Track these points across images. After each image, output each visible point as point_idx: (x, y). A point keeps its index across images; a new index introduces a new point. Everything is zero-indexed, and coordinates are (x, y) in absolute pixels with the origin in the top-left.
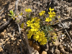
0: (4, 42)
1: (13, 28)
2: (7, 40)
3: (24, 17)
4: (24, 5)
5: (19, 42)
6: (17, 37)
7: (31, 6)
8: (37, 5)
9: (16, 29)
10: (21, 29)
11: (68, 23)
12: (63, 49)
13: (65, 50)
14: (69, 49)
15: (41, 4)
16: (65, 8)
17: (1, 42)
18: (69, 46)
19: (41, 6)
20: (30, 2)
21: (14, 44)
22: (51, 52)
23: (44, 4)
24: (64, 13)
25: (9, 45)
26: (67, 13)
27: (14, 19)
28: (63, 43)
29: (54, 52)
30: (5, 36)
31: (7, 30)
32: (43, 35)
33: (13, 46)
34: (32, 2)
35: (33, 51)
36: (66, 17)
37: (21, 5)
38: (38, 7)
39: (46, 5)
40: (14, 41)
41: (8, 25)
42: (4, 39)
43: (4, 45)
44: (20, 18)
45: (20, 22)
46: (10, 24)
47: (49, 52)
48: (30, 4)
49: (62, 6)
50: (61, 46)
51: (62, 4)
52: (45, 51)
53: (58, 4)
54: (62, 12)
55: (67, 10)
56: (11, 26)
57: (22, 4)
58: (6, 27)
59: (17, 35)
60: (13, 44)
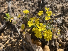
0: (4, 45)
1: (11, 30)
2: (7, 42)
3: (19, 18)
4: (16, 6)
5: (20, 42)
6: (17, 38)
7: (24, 6)
8: (29, 5)
9: (14, 30)
10: (20, 30)
11: (60, 18)
12: (61, 41)
14: (65, 39)
15: (33, 4)
16: (55, 5)
17: (1, 46)
18: (64, 37)
19: (33, 6)
20: (21, 3)
21: (16, 45)
23: (35, 3)
24: (55, 10)
25: (11, 47)
26: (57, 10)
27: (11, 21)
28: (60, 36)
29: (54, 45)
30: (3, 39)
31: (4, 33)
32: (50, 33)
33: (15, 47)
34: (24, 2)
35: (37, 48)
36: (57, 13)
37: (13, 7)
38: (30, 7)
39: (38, 4)
40: (15, 42)
41: (5, 27)
42: (3, 43)
43: (5, 49)
44: (16, 19)
45: (16, 23)
46: (6, 26)
48: (21, 5)
49: (52, 4)
50: (59, 39)
51: (51, 2)
53: (48, 2)
54: (53, 9)
56: (7, 28)
57: (14, 5)
58: (2, 31)
59: (16, 36)
60: (14, 45)
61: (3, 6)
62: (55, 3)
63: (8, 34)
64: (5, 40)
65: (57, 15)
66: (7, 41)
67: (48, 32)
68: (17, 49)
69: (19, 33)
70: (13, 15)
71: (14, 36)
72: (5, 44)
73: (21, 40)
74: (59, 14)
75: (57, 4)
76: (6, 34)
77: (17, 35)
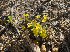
3: (20, 21)
4: (17, 11)
6: (17, 39)
8: (29, 10)
9: (14, 32)
11: (56, 22)
12: (56, 41)
13: (57, 41)
15: (32, 9)
16: (51, 11)
17: (1, 46)
18: (59, 38)
19: (32, 11)
20: (22, 8)
21: (15, 44)
22: (48, 44)
23: (35, 9)
24: (52, 15)
25: (11, 47)
26: (53, 15)
28: (55, 37)
29: (50, 44)
30: (4, 40)
31: (5, 34)
33: (15, 47)
34: (24, 8)
35: (35, 46)
36: (54, 18)
37: (14, 11)
38: (30, 12)
39: (37, 10)
40: (15, 42)
42: (3, 43)
43: (5, 48)
45: (17, 26)
47: (46, 44)
48: (22, 10)
49: (49, 10)
50: (54, 39)
51: (49, 9)
52: (44, 44)
53: (46, 8)
54: (50, 14)
55: (53, 13)
57: (15, 10)
61: (5, 11)
62: (51, 10)
63: (9, 35)
64: (6, 40)
65: (53, 19)
66: (7, 41)
67: (43, 30)
68: (17, 49)
69: (20, 34)
70: (14, 19)
71: (14, 37)
72: (5, 44)
73: (21, 41)
74: (55, 18)
75: (54, 10)
76: (7, 35)
77: (17, 36)
